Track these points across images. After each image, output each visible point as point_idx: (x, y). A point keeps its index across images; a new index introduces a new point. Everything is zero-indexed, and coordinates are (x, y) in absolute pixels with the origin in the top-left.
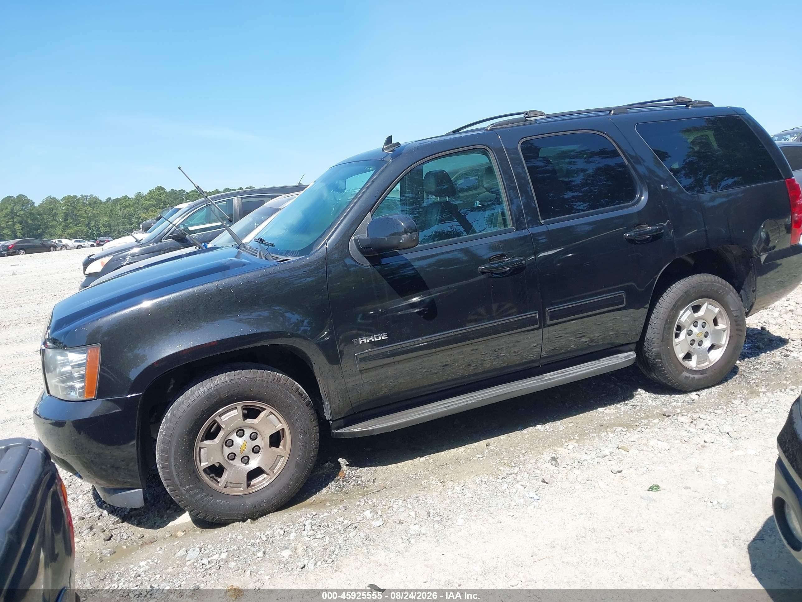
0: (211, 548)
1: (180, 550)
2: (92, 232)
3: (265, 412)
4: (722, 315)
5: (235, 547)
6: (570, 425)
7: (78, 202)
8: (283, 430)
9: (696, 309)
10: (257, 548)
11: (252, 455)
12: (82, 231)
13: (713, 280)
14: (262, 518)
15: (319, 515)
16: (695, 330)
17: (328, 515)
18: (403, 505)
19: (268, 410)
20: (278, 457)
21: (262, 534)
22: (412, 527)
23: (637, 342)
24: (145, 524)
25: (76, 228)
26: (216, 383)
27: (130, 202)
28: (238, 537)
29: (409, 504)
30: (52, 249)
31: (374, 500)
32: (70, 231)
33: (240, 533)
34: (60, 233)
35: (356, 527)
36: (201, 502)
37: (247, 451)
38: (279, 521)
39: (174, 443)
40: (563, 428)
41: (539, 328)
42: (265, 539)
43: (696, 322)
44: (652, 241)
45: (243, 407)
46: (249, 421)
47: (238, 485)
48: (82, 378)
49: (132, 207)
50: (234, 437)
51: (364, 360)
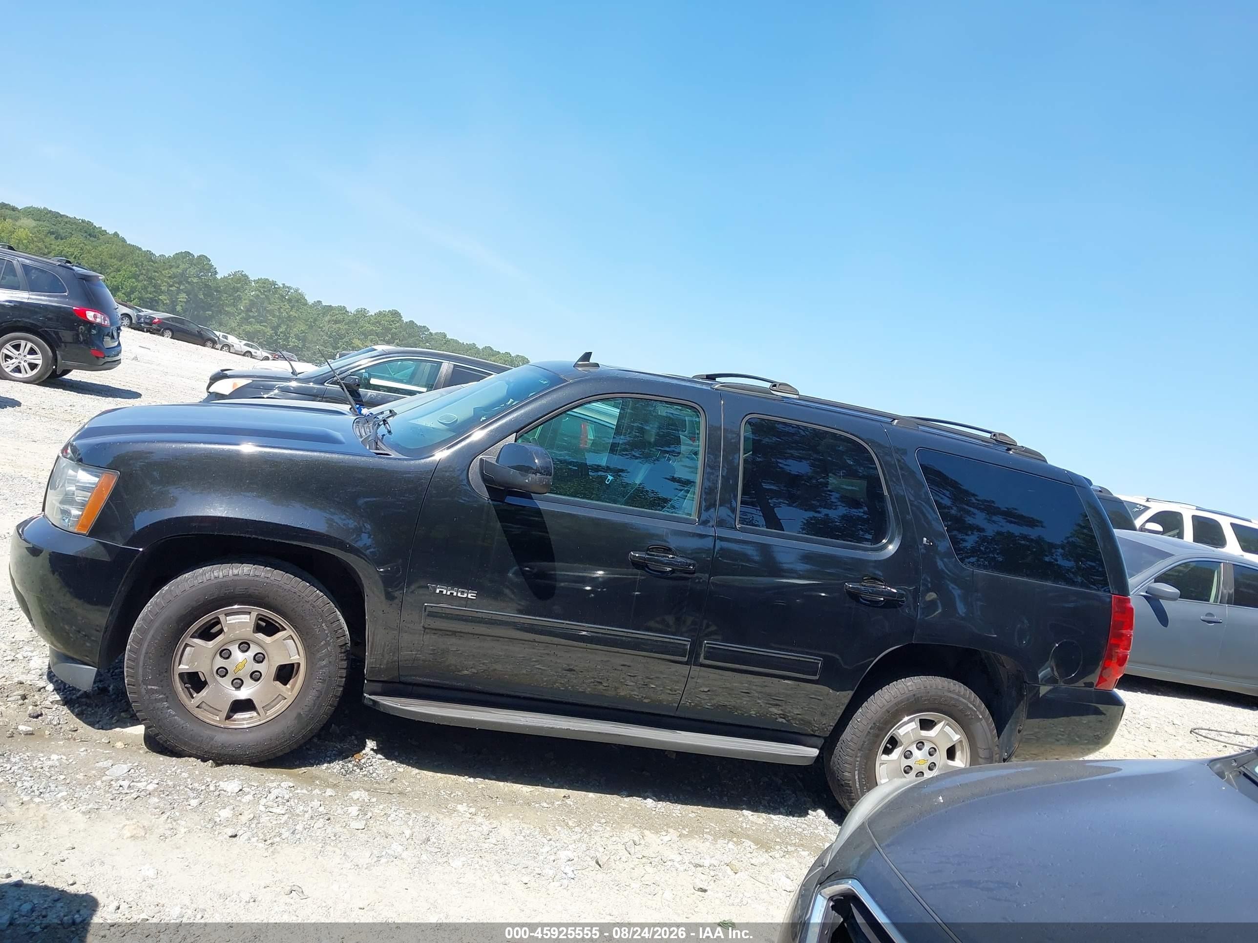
0: (143, 773)
1: (107, 760)
2: (277, 340)
3: (284, 632)
4: (962, 746)
5: (170, 783)
6: (690, 815)
7: (275, 293)
8: (299, 664)
9: (926, 725)
10: (195, 795)
11: (248, 681)
12: (265, 333)
13: (962, 693)
14: (228, 765)
15: (297, 789)
16: (917, 754)
17: (307, 793)
18: (404, 819)
19: (289, 631)
20: (280, 696)
21: (214, 782)
22: (395, 846)
23: (825, 738)
24: (86, 718)
25: (258, 327)
26: (236, 572)
27: (346, 317)
28: (183, 774)
29: (411, 820)
30: (209, 343)
31: (374, 800)
32: (248, 328)
33: (189, 770)
34: (233, 325)
35: (329, 819)
36: (159, 713)
37: (244, 673)
38: (244, 775)
39: (157, 624)
40: (679, 815)
41: (686, 663)
42: (212, 788)
43: (923, 743)
44: (882, 607)
45: (260, 617)
46: (261, 636)
47: (216, 711)
48: (83, 505)
49: (345, 324)
50: (234, 649)
51: (432, 615)
